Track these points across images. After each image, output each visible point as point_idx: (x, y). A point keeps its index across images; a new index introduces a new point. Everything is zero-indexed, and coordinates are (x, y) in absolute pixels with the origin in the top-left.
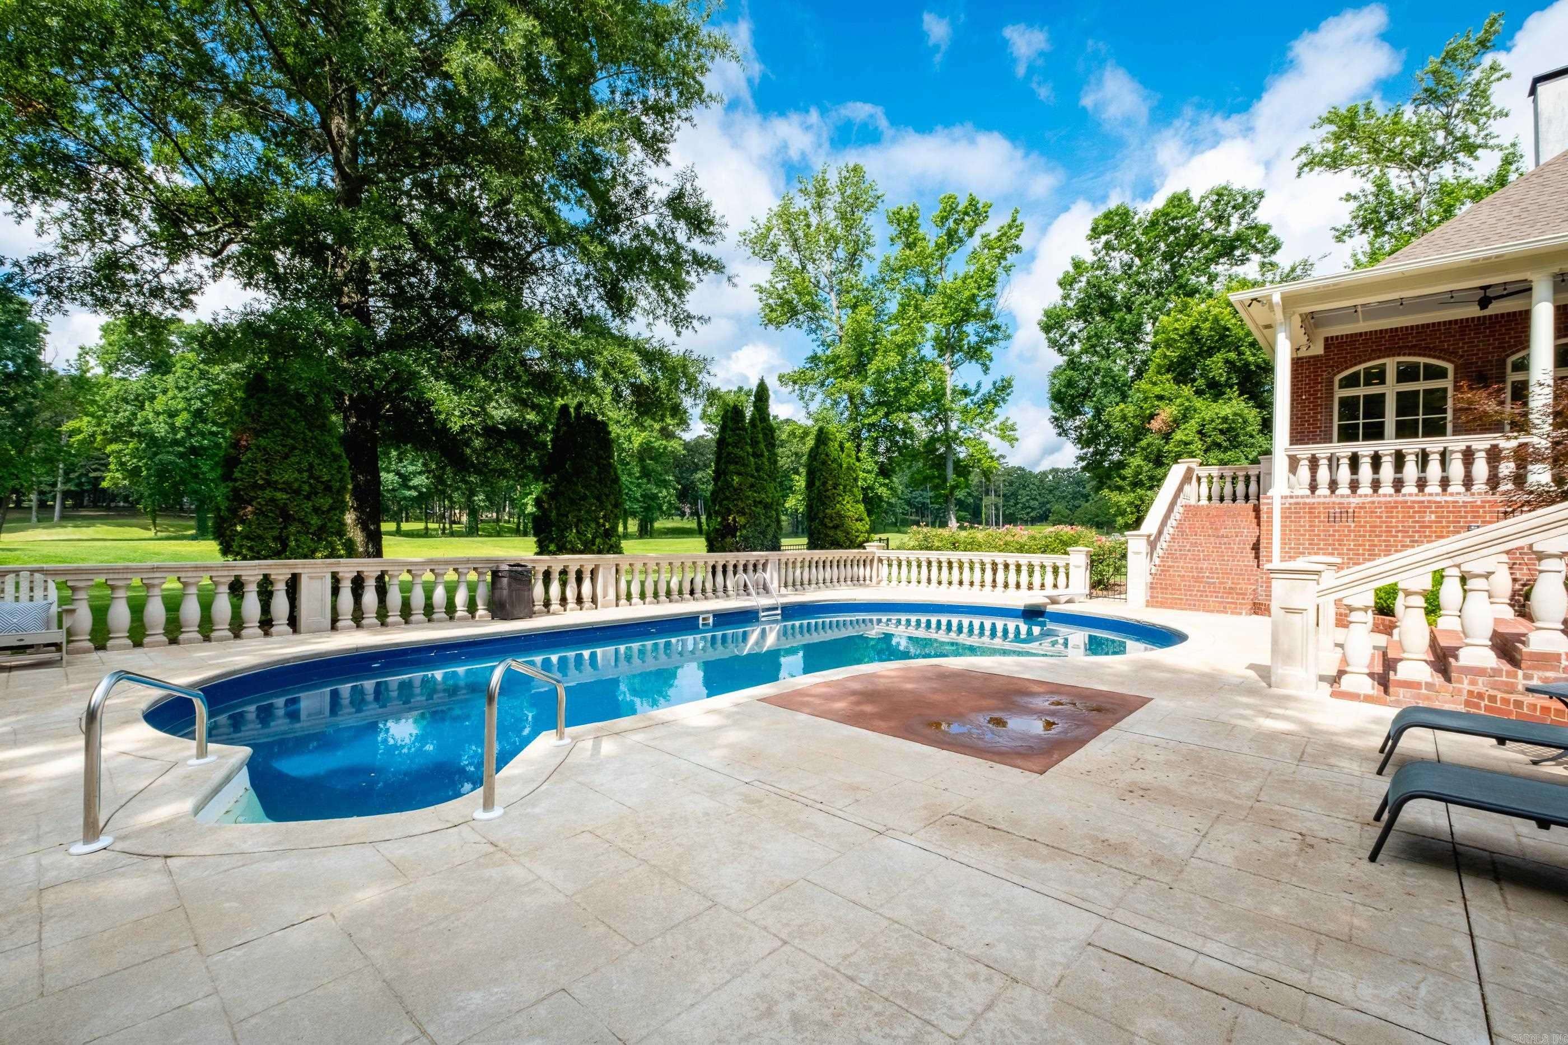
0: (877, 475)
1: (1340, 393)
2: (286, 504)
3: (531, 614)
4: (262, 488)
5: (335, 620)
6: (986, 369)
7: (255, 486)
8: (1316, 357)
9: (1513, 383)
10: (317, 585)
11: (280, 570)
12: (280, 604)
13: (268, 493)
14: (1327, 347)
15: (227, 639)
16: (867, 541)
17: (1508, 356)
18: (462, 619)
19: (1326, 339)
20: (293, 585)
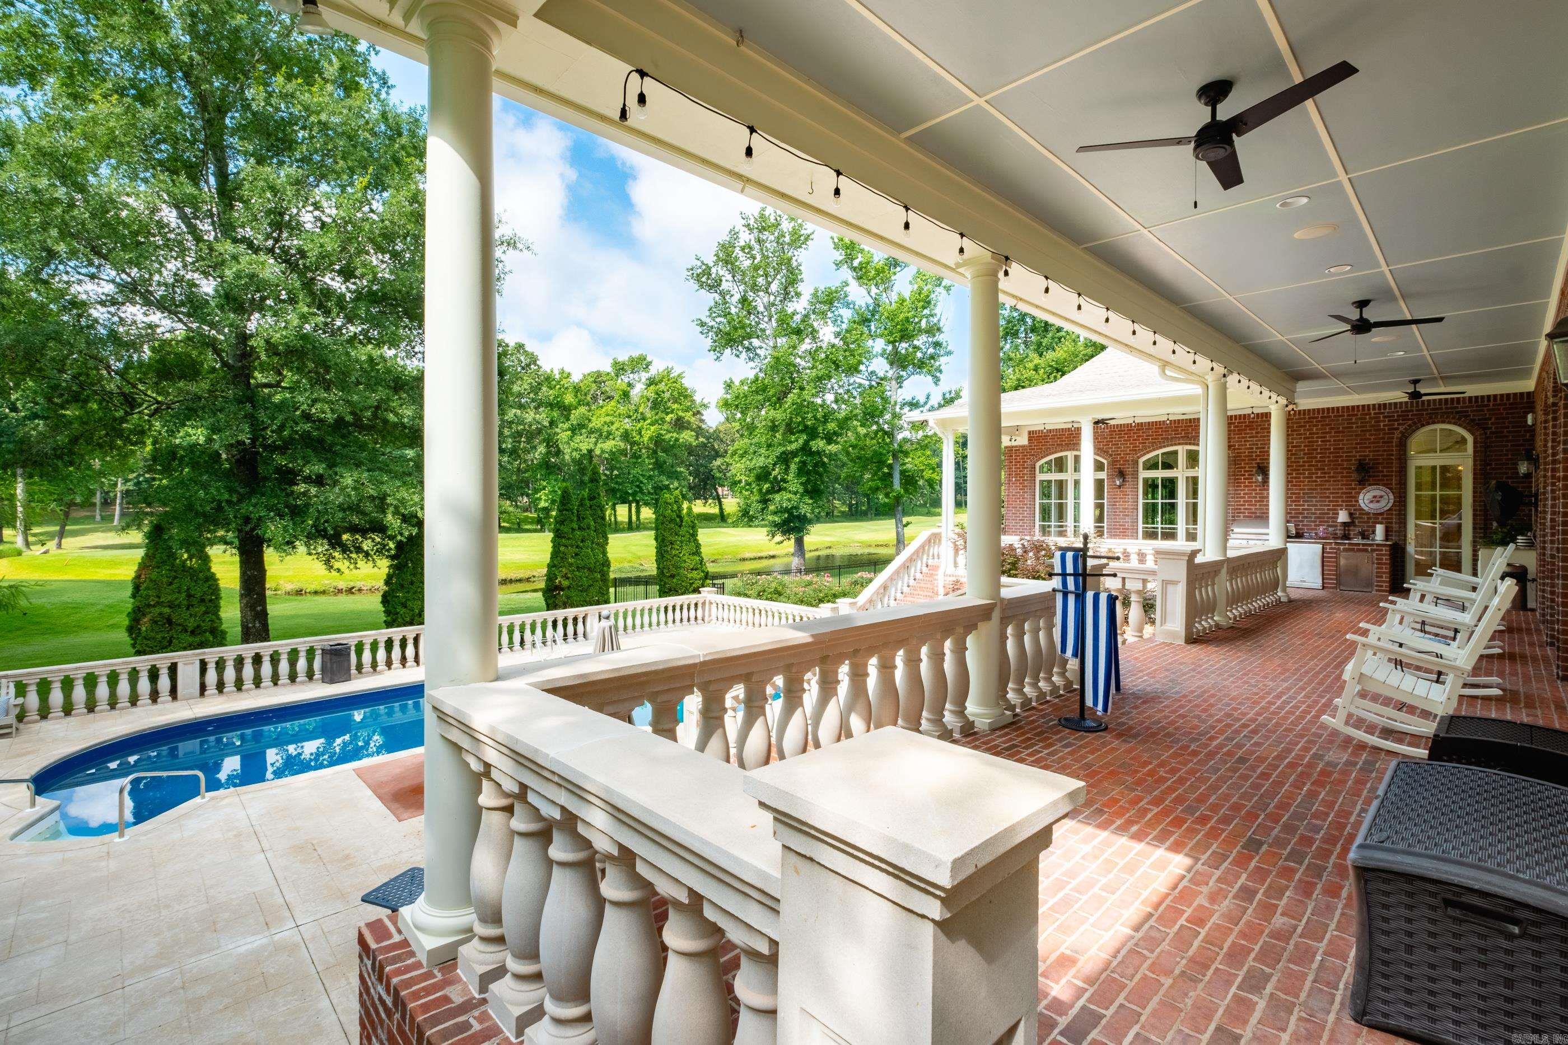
0: (802, 495)
1: (1040, 477)
2: (170, 616)
4: (154, 606)
5: (203, 688)
6: (937, 381)
7: (149, 606)
8: (1023, 446)
9: (1144, 479)
10: (189, 668)
11: (162, 660)
12: (164, 682)
13: (157, 610)
14: (1030, 440)
15: (127, 708)
16: (703, 586)
17: (1139, 458)
18: (302, 683)
19: (1029, 433)
20: (173, 669)
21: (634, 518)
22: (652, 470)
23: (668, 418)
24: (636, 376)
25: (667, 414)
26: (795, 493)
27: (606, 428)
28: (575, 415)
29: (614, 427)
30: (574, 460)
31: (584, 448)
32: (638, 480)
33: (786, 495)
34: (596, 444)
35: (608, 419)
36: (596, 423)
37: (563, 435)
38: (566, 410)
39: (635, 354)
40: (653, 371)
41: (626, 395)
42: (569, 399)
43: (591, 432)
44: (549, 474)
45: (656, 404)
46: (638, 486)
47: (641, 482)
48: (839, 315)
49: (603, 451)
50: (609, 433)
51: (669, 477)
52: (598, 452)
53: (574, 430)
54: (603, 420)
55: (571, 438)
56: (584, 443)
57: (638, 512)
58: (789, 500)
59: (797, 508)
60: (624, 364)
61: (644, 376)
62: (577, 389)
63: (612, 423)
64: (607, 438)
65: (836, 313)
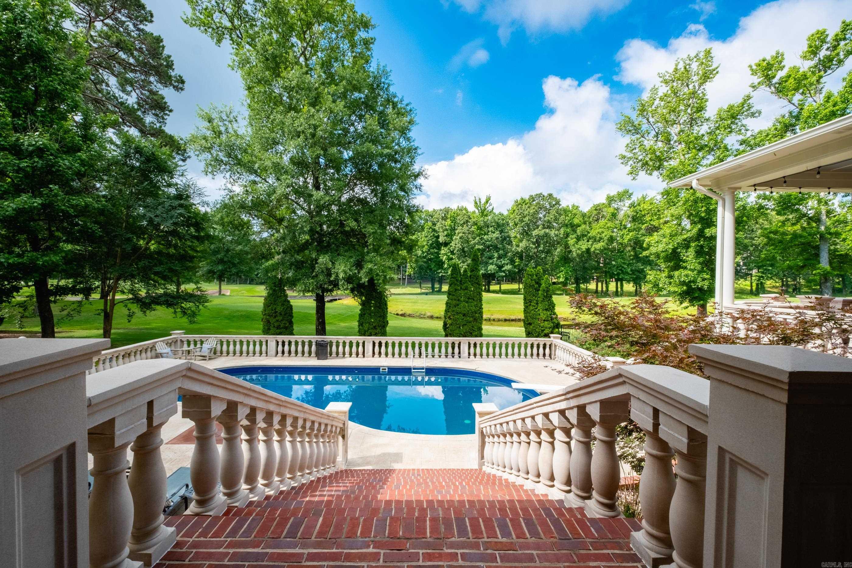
3: (326, 358)
21: (619, 290)
22: (632, 259)
23: (643, 227)
24: (622, 203)
25: (643, 224)
26: (692, 270)
27: (599, 236)
28: (579, 230)
29: (603, 235)
30: (578, 255)
31: (584, 248)
32: (621, 266)
33: (684, 272)
34: (592, 245)
35: (600, 230)
36: (593, 233)
37: (571, 241)
38: (574, 227)
39: (621, 190)
40: (634, 198)
41: (614, 215)
42: (576, 221)
43: (590, 238)
44: (566, 263)
45: (634, 219)
46: (621, 270)
47: (623, 267)
48: (743, 125)
49: (596, 249)
50: (601, 238)
51: (643, 264)
52: (592, 250)
53: (578, 239)
54: (597, 231)
55: (577, 243)
56: (584, 245)
57: (622, 286)
58: (687, 276)
59: (694, 282)
60: (613, 196)
61: (628, 203)
62: (584, 215)
63: (603, 232)
64: (599, 241)
65: (740, 124)
